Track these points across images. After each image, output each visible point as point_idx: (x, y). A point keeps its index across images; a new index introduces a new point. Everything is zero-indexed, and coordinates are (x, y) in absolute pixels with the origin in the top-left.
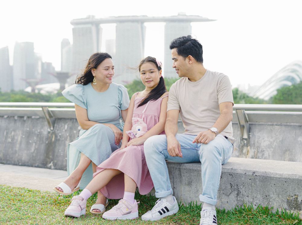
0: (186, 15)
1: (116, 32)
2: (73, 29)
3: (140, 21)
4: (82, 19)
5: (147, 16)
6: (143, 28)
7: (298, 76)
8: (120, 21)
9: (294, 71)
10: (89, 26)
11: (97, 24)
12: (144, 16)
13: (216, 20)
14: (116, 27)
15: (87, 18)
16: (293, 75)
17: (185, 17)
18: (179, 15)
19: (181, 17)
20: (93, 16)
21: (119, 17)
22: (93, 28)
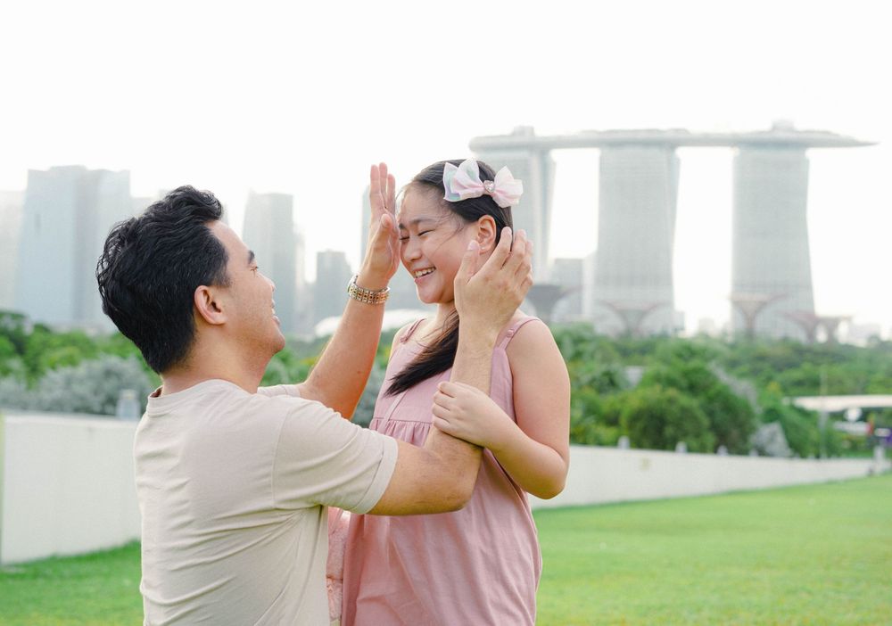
0: (791, 129)
1: (601, 171)
3: (667, 144)
5: (685, 131)
6: (673, 165)
8: (611, 143)
10: (523, 154)
11: (542, 149)
12: (677, 130)
14: (602, 159)
15: (513, 134)
17: (790, 136)
18: (775, 128)
19: (782, 135)
20: (530, 130)
21: (609, 132)
22: (535, 162)
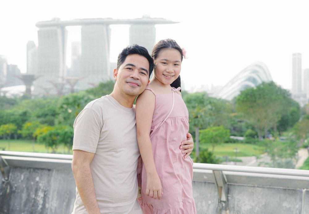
0: (150, 18)
1: (82, 33)
2: (38, 32)
3: (106, 24)
4: (47, 21)
5: (111, 18)
6: (108, 31)
7: (259, 76)
8: (86, 23)
9: (255, 72)
10: (55, 28)
11: (62, 26)
12: (109, 18)
13: (178, 22)
14: (82, 29)
15: (52, 21)
16: (254, 76)
17: (149, 20)
18: (143, 17)
19: (145, 20)
20: (58, 19)
21: (85, 19)
22: (59, 31)
